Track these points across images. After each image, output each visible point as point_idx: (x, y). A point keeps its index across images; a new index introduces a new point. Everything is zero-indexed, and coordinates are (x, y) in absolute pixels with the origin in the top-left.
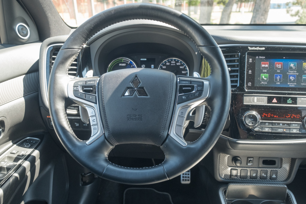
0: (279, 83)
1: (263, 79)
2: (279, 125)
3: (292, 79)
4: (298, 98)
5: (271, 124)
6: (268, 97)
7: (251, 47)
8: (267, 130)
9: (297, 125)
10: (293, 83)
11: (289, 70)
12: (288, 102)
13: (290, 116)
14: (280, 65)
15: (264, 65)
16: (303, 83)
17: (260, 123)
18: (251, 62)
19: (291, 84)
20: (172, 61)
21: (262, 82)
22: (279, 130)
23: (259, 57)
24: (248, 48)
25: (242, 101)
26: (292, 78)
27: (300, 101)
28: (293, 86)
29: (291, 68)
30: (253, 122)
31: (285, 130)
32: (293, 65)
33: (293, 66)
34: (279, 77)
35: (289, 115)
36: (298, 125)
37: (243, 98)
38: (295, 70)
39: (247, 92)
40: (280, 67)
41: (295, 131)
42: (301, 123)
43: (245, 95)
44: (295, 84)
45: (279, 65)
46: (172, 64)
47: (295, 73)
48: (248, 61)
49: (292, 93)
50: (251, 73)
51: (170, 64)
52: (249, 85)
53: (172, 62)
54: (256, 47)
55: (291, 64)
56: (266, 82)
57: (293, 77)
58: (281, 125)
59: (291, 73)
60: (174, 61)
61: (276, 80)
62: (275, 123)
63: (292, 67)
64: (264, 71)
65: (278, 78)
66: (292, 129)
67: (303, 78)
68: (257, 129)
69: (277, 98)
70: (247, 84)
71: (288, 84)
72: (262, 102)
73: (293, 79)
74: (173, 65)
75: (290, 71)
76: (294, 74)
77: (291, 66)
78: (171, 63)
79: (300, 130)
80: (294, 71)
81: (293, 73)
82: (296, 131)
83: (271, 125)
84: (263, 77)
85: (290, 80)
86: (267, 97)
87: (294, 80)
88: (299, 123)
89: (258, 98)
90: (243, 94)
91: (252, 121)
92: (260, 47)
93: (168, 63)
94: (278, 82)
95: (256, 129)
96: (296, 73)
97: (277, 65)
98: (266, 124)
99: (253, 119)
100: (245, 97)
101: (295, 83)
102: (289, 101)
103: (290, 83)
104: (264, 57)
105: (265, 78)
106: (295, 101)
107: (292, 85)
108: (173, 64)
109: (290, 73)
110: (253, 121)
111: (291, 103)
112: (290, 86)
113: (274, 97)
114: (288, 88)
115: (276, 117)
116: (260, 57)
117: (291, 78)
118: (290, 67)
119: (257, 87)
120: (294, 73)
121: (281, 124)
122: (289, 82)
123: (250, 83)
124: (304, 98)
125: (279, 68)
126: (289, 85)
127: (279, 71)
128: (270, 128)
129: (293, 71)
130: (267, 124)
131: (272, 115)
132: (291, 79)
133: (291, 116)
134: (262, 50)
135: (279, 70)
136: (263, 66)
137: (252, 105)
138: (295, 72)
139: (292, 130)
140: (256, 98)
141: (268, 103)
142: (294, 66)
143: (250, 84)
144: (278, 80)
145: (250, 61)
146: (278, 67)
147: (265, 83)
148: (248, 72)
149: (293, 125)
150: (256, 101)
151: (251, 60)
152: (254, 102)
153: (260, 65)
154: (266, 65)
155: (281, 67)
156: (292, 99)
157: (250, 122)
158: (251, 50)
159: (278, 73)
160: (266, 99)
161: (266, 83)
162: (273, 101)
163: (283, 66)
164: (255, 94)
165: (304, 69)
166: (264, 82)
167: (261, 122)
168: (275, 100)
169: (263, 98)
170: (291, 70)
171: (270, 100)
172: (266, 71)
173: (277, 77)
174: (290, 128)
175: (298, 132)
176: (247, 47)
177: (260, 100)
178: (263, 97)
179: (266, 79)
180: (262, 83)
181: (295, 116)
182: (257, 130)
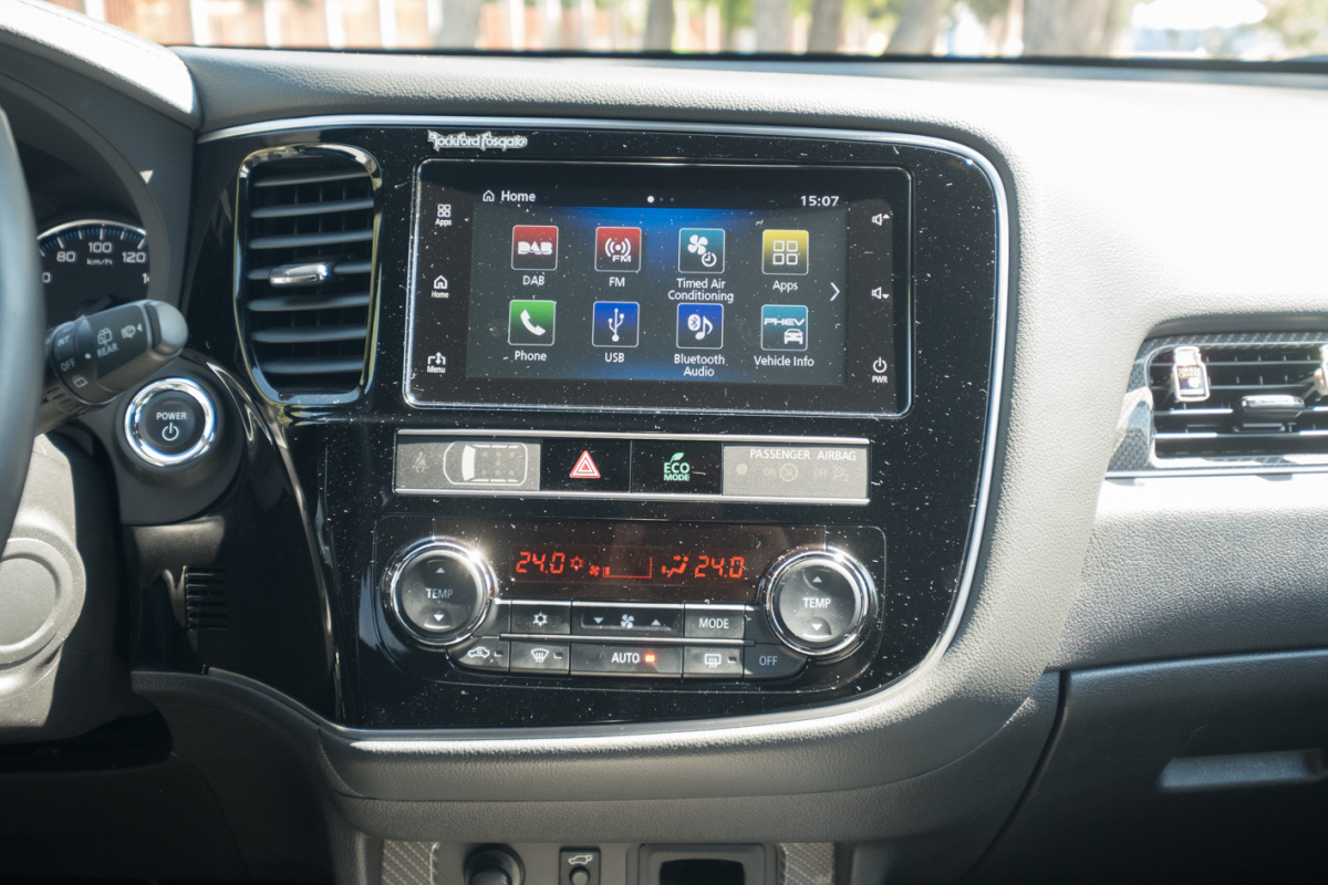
0: (621, 358)
1: (522, 334)
2: (613, 627)
3: (701, 330)
4: (727, 450)
5: (563, 622)
6: (546, 442)
7: (445, 131)
8: (538, 658)
9: (725, 623)
10: (703, 353)
11: (681, 276)
12: (667, 478)
13: (684, 566)
14: (626, 246)
15: (531, 244)
16: (765, 355)
17: (494, 611)
18: (449, 223)
19: (692, 360)
20: (96, 239)
21: (519, 348)
22: (616, 658)
23: (498, 196)
24: (426, 136)
25: (385, 469)
26: (698, 323)
27: (742, 469)
28: (705, 373)
29: (692, 261)
30: (450, 607)
31: (650, 658)
32: (704, 241)
33: (702, 251)
34: (622, 316)
35: (677, 558)
36: (731, 624)
37: (390, 453)
38: (717, 277)
39: (416, 411)
40: (626, 258)
41: (713, 664)
42: (749, 608)
43: (401, 432)
44: (719, 359)
45: (618, 244)
46: (94, 256)
47: (715, 290)
48: (430, 215)
49: (690, 417)
50: (446, 295)
51: (79, 257)
52: (431, 369)
53: (92, 247)
54: (473, 131)
55: (694, 239)
56: (540, 350)
57: (706, 321)
58: (627, 623)
59: (694, 295)
60: (107, 239)
61: (605, 335)
62: (589, 614)
63: (697, 257)
64: (526, 281)
65: (616, 322)
66: (695, 651)
67: (767, 321)
68: (480, 654)
69: (600, 450)
70: (419, 363)
71: (678, 358)
72: (506, 476)
73: (707, 327)
74: (97, 262)
75: (688, 283)
76: (711, 296)
77: (692, 249)
78: (84, 252)
79: (746, 654)
80: (710, 283)
81: (707, 291)
82: (724, 662)
83: (567, 628)
84: (525, 317)
85: (688, 336)
86: (538, 447)
87: (711, 339)
88: (741, 607)
89: (485, 454)
90: (392, 428)
91: (443, 605)
92: (500, 131)
93: (66, 250)
94: (614, 350)
95: (477, 655)
96: (722, 291)
97: (610, 247)
98: (536, 621)
99: (447, 593)
100: (403, 450)
101: (716, 353)
102: (676, 469)
103: (688, 353)
104: (532, 197)
105: (534, 323)
106: (708, 468)
107: (698, 368)
108: (102, 256)
109: (688, 290)
110: (451, 600)
111: (686, 478)
112: (688, 372)
113: (579, 446)
114: (670, 385)
115: (600, 572)
116: (507, 196)
117: (694, 322)
118: (685, 252)
119: (483, 382)
120: (710, 290)
121: (625, 617)
122: (679, 352)
123: (439, 357)
124: (766, 450)
125: (618, 261)
126: (682, 366)
127: (621, 282)
128: (561, 649)
129: (701, 278)
130: (540, 621)
131: (577, 563)
132: (692, 328)
133: (690, 569)
134: (512, 152)
135: (620, 276)
136: (524, 248)
137: (444, 499)
138: (715, 284)
139: (698, 658)
140: (469, 452)
141: (543, 486)
142: (709, 248)
143: (437, 364)
144: (616, 338)
145: (438, 222)
146: (615, 258)
147: (534, 356)
148: (425, 286)
149: (704, 623)
150: (472, 475)
151: (444, 210)
152: (462, 481)
153: (506, 247)
154: (543, 244)
155: (634, 254)
156: (694, 452)
157: (431, 610)
158: (445, 152)
159: (616, 293)
160: (531, 455)
161: (543, 357)
162: (577, 472)
163: (644, 249)
164: (462, 426)
165: (769, 267)
166: (527, 350)
167: (501, 607)
168: (585, 467)
169: (512, 455)
170: (689, 277)
171: (556, 463)
172: (540, 281)
173: (610, 320)
174: (683, 645)
175: (735, 668)
176: (421, 132)
177: (498, 463)
178: (514, 446)
179: (539, 331)
180: (518, 354)
181: (717, 563)
182: (480, 663)
